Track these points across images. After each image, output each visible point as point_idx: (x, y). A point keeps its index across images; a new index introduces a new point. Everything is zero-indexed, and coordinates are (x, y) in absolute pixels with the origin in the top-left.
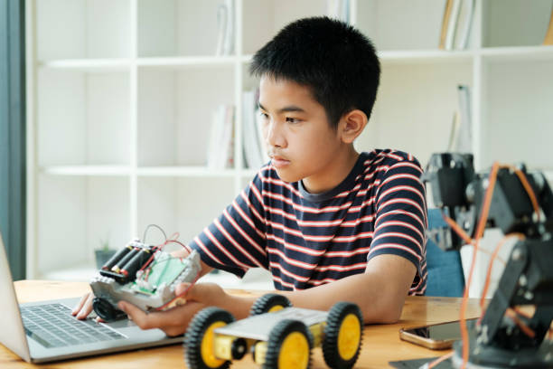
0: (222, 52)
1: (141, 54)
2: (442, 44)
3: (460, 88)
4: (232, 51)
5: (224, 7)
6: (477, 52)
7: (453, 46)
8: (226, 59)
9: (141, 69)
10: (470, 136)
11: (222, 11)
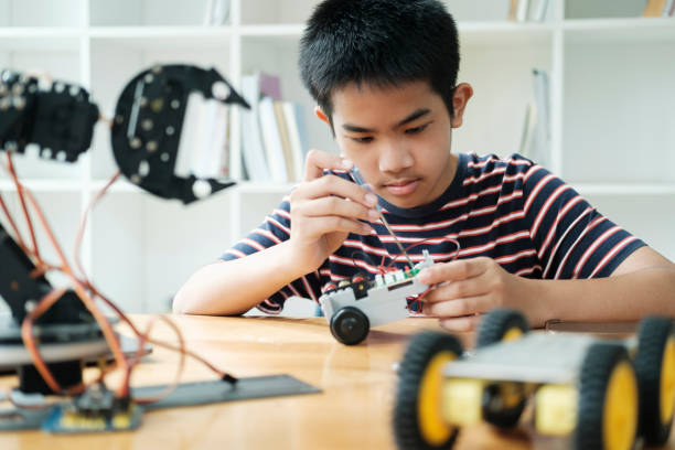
0: (212, 21)
1: (94, 23)
2: (512, 13)
3: (535, 72)
6: (559, 26)
7: (528, 17)
8: (218, 31)
9: (93, 43)
10: (549, 137)
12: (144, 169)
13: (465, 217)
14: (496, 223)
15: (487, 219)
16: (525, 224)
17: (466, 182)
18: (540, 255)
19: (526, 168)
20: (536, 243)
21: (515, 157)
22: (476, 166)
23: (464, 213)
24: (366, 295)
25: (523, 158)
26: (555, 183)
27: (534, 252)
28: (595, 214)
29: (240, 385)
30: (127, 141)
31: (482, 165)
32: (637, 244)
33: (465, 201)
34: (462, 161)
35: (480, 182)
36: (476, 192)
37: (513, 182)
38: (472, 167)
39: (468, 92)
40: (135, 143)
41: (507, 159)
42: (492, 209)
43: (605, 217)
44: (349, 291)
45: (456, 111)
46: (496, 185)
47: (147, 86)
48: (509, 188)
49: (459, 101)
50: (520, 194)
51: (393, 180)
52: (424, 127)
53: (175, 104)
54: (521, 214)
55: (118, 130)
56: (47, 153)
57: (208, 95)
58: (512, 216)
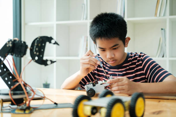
0: (83, 19)
1: (57, 20)
3: (162, 29)
4: (86, 19)
5: (84, 4)
6: (168, 17)
7: (160, 16)
9: (57, 25)
11: (83, 5)
12: (37, 58)
13: (128, 68)
14: (135, 69)
15: (133, 68)
16: (142, 69)
17: (129, 59)
18: (147, 77)
19: (143, 56)
20: (145, 74)
21: (141, 53)
22: (131, 55)
23: (128, 67)
24: (95, 86)
25: (143, 53)
26: (150, 59)
27: (145, 76)
28: (160, 67)
29: (58, 105)
30: (33, 52)
31: (133, 55)
32: (170, 74)
33: (129, 64)
34: (128, 54)
35: (132, 59)
36: (131, 62)
37: (140, 59)
38: (130, 56)
39: (129, 39)
40: (35, 53)
41: (139, 54)
42: (135, 66)
43: (162, 68)
44: (92, 84)
45: (126, 44)
46: (136, 60)
47: (37, 41)
48: (139, 61)
49: (127, 41)
50: (141, 62)
51: (110, 60)
52: (117, 48)
53: (43, 45)
54: (141, 67)
55: (31, 50)
56: (17, 55)
57: (50, 42)
58: (139, 67)
